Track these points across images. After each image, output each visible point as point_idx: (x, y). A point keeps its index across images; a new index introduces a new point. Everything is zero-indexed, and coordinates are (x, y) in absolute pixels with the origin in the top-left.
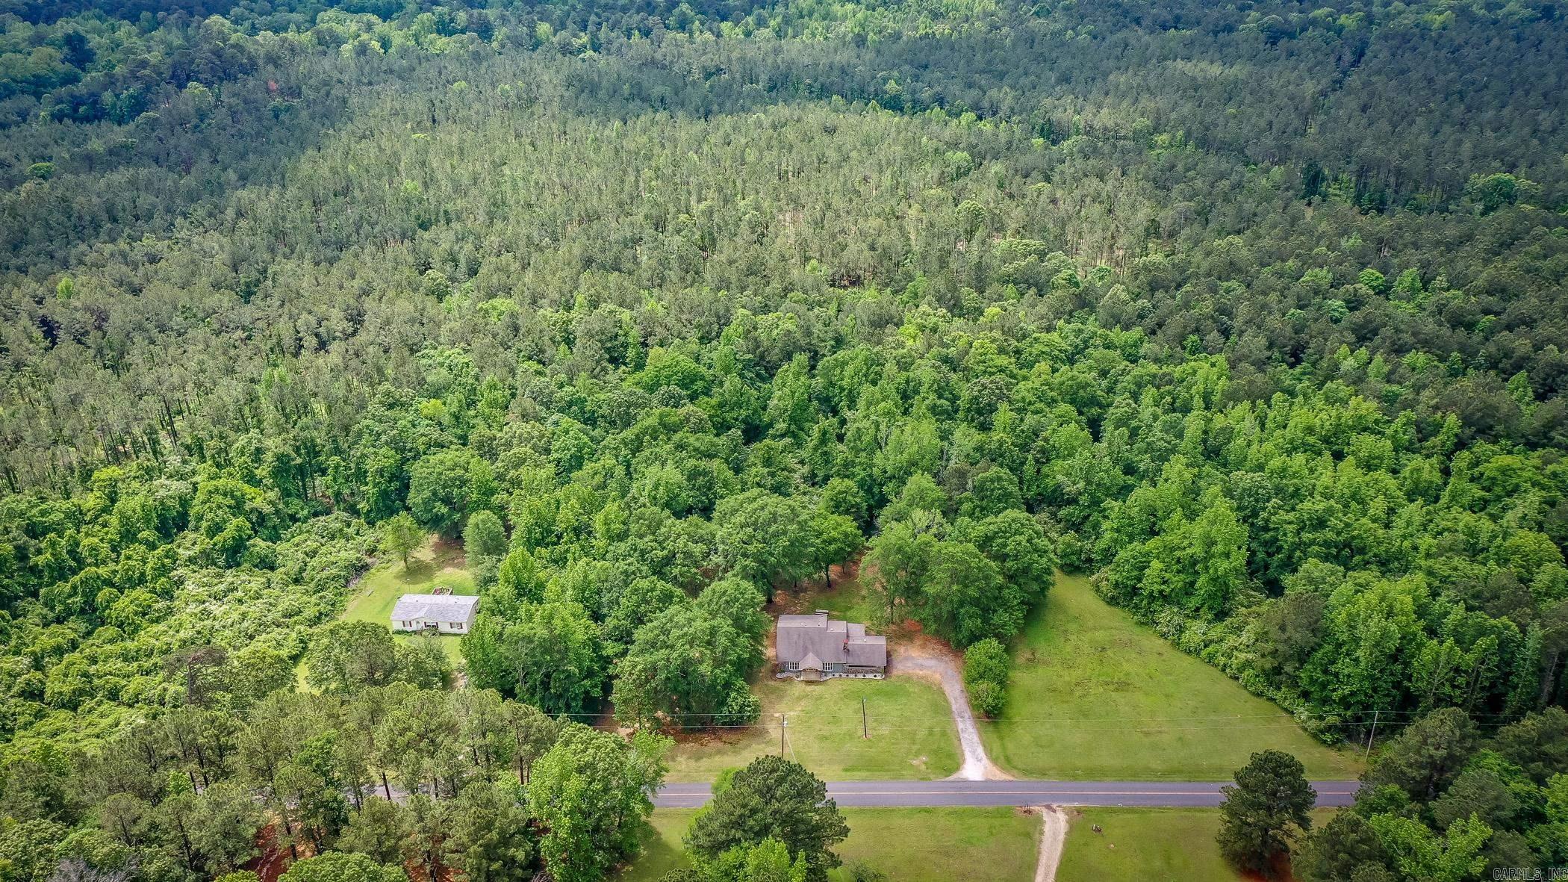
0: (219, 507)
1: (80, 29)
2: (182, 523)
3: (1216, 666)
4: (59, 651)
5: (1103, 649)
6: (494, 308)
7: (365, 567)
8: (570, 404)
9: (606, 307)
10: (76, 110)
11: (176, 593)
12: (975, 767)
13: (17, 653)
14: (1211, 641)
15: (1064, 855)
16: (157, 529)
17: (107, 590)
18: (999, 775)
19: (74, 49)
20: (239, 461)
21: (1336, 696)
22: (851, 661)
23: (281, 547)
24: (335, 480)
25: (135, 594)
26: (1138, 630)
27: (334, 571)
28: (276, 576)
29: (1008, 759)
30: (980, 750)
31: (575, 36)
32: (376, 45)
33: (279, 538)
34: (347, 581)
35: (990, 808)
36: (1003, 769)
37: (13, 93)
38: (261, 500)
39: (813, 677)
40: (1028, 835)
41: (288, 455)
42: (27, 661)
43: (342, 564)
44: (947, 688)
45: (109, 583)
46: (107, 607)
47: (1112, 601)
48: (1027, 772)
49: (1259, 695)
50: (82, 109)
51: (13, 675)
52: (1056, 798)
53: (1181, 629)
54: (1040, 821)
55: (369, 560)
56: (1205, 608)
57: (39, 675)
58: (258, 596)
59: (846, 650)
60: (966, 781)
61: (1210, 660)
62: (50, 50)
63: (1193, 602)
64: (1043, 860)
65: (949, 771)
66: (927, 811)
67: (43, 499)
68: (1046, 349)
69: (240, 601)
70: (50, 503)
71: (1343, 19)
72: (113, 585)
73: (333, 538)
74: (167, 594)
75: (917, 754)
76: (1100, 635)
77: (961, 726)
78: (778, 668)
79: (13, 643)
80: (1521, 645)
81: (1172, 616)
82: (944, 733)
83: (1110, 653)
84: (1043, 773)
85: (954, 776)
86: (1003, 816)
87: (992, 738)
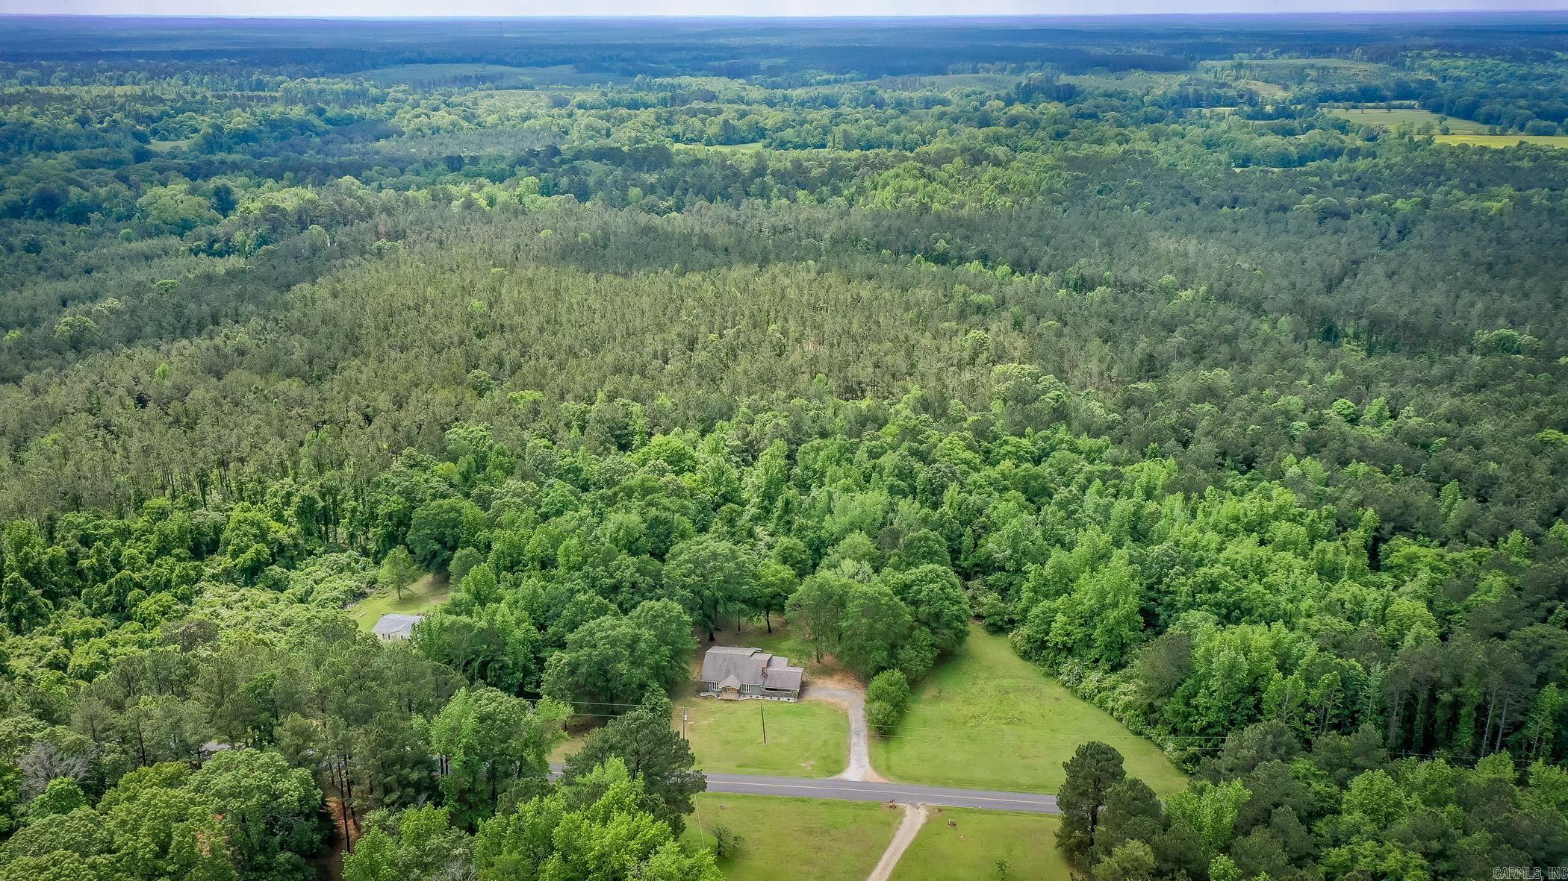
0: (245, 535)
1: (230, 184)
2: (213, 547)
3: (1106, 710)
4: (86, 635)
5: (1007, 692)
6: (522, 397)
7: (363, 595)
8: (568, 471)
9: (620, 401)
10: (211, 246)
11: (195, 599)
12: (859, 769)
13: (52, 634)
14: (1105, 689)
15: (915, 840)
16: (189, 549)
17: (136, 591)
18: (874, 777)
19: (220, 199)
20: (270, 502)
21: (1196, 727)
22: (767, 684)
23: (293, 574)
24: (351, 522)
25: (159, 596)
26: (1044, 680)
27: (335, 593)
28: (283, 596)
29: (888, 768)
30: (866, 760)
31: (662, 199)
32: (483, 203)
33: (295, 568)
34: (345, 605)
35: (860, 802)
36: (881, 774)
37: (162, 233)
38: (282, 533)
39: (733, 696)
40: (888, 824)
41: (312, 499)
42: (58, 639)
43: (342, 589)
44: (851, 713)
45: (139, 585)
46: (135, 605)
47: (1025, 656)
48: (901, 777)
49: (1139, 733)
50: (216, 246)
51: (45, 649)
52: (920, 798)
53: (1080, 678)
54: (902, 814)
55: (368, 590)
56: (1103, 660)
57: (66, 652)
58: (263, 606)
59: (765, 675)
60: (845, 781)
61: (1101, 705)
62: (200, 199)
63: (1093, 654)
64: (895, 843)
65: (832, 773)
66: (803, 801)
67: (99, 518)
68: (1013, 449)
69: (247, 609)
70: (104, 521)
71: (1399, 204)
72: (143, 588)
73: (341, 571)
74: (185, 599)
75: (807, 759)
76: (1007, 682)
77: (854, 740)
78: (703, 687)
79: (50, 626)
80: (1364, 684)
81: (1069, 666)
82: (837, 745)
83: (1011, 696)
84: (918, 780)
85: (835, 777)
86: (869, 808)
87: (881, 751)
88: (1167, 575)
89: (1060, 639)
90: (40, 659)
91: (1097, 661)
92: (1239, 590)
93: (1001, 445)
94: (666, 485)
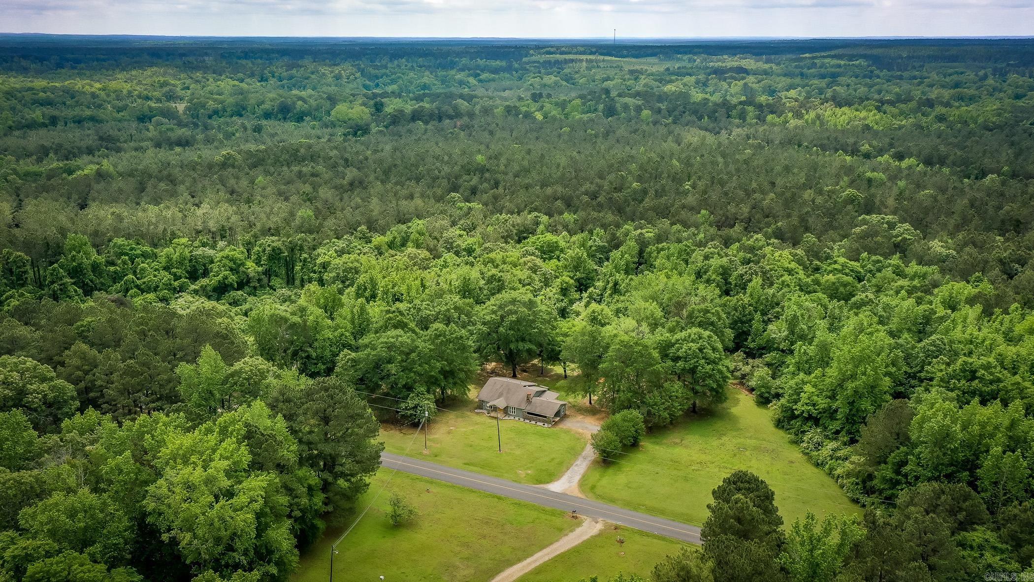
3: (833, 477)
5: (744, 448)
6: (467, 206)
11: (172, 302)
12: (563, 484)
14: (837, 458)
15: (576, 547)
17: (135, 290)
18: (577, 493)
22: (529, 409)
23: (250, 298)
25: (149, 295)
26: (787, 446)
28: (234, 310)
29: (593, 488)
30: (577, 478)
33: (254, 294)
35: (548, 508)
36: (583, 491)
38: (251, 268)
40: (560, 530)
45: (138, 287)
47: (779, 424)
48: (600, 497)
49: (856, 501)
52: (604, 516)
53: (818, 446)
54: (579, 524)
56: (843, 433)
59: (529, 401)
60: (547, 490)
61: (830, 473)
62: (365, 109)
63: (835, 426)
64: (555, 545)
65: (541, 482)
66: (499, 498)
68: (839, 267)
72: (139, 289)
74: (165, 300)
75: (528, 468)
77: (578, 462)
78: (480, 405)
81: (813, 434)
82: (561, 463)
83: (747, 453)
84: (613, 501)
85: (542, 486)
86: (553, 514)
87: (596, 475)
89: (806, 408)
91: (837, 432)
93: (830, 264)
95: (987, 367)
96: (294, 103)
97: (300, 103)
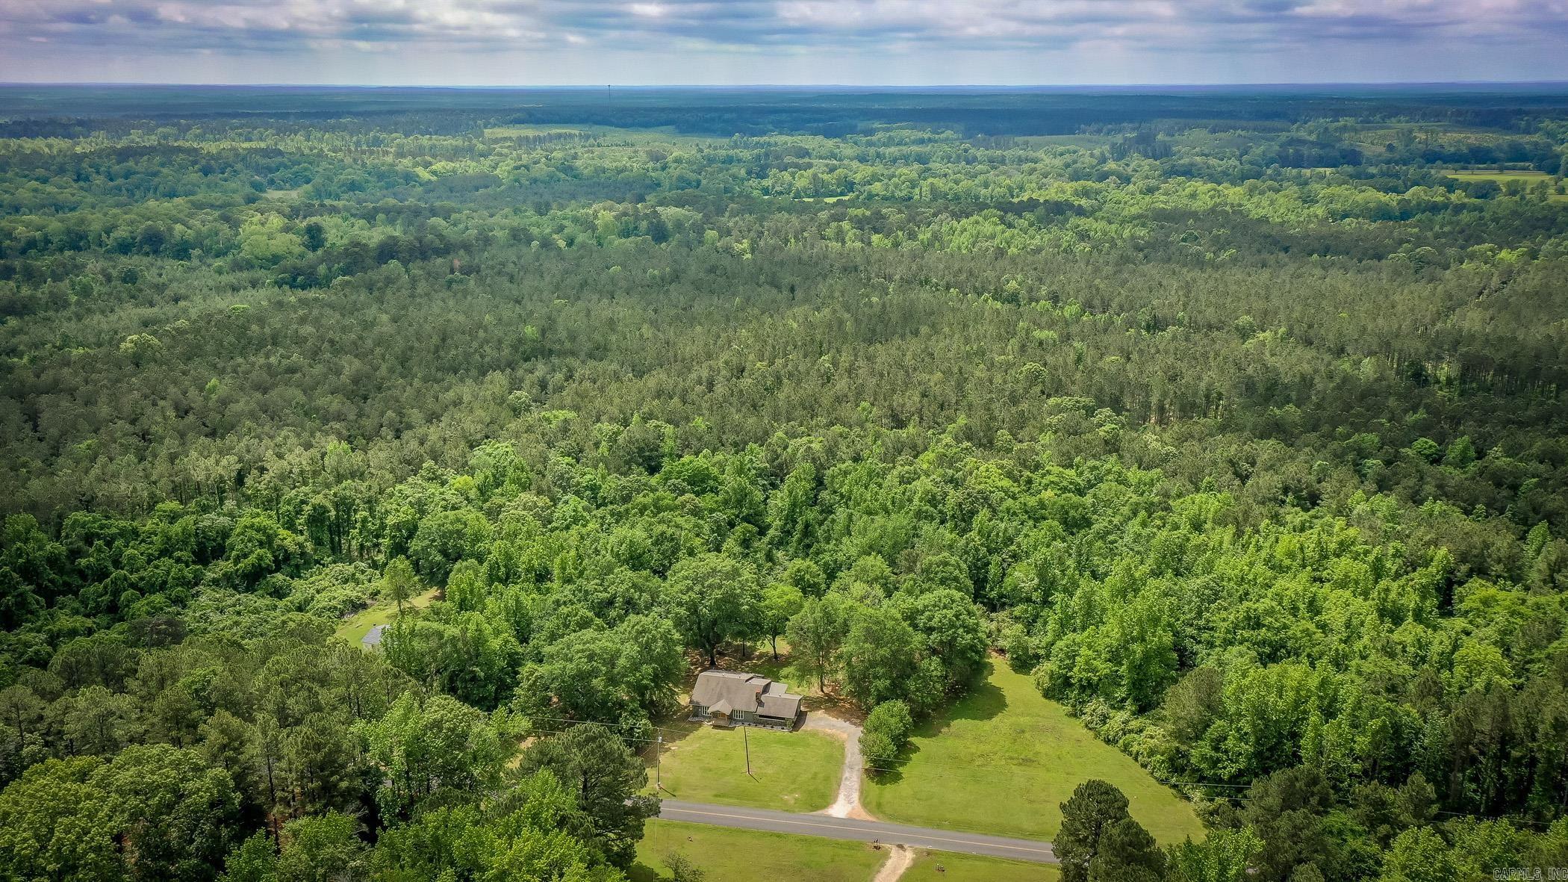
0: (250, 541)
2: (220, 552)
3: (1130, 754)
4: (73, 633)
5: (1023, 732)
6: (555, 417)
7: (364, 606)
8: (587, 488)
9: (653, 423)
10: (295, 280)
11: (191, 602)
12: (843, 807)
13: (39, 631)
14: (1131, 731)
16: (194, 553)
17: (130, 591)
18: (864, 816)
19: (312, 237)
20: (284, 508)
22: (761, 711)
23: (296, 582)
24: (361, 533)
25: (153, 597)
26: (1065, 719)
27: (334, 603)
28: (281, 604)
29: (879, 805)
30: (856, 796)
33: (300, 577)
34: (342, 614)
35: (841, 840)
36: (870, 812)
38: (288, 540)
39: (722, 723)
40: (869, 866)
41: (323, 507)
43: (341, 598)
44: (848, 746)
45: (133, 586)
46: (127, 606)
47: (1048, 694)
48: (892, 817)
49: (1163, 782)
50: (300, 279)
52: (908, 840)
53: (1104, 719)
54: (886, 856)
55: (369, 602)
56: (1130, 701)
59: (760, 703)
60: (830, 817)
61: (1126, 749)
62: (294, 237)
63: (1120, 692)
65: (817, 808)
66: (779, 836)
68: (1057, 480)
72: (138, 589)
74: (180, 601)
75: (793, 791)
76: (1024, 720)
77: (847, 775)
78: (696, 714)
80: (1418, 732)
81: (1097, 705)
82: (827, 779)
83: (1027, 735)
84: (909, 820)
85: (819, 812)
86: (850, 848)
87: (874, 788)
88: (1207, 610)
89: (1084, 675)
90: (22, 655)
91: (1123, 700)
92: (1285, 627)
93: (1044, 475)
94: (683, 506)
95: (1270, 612)
96: (170, 230)
97: (179, 227)
